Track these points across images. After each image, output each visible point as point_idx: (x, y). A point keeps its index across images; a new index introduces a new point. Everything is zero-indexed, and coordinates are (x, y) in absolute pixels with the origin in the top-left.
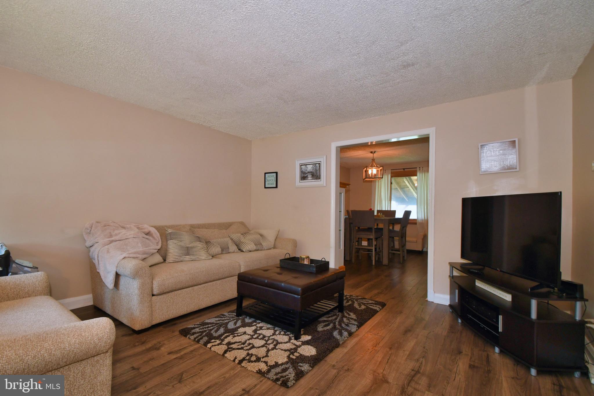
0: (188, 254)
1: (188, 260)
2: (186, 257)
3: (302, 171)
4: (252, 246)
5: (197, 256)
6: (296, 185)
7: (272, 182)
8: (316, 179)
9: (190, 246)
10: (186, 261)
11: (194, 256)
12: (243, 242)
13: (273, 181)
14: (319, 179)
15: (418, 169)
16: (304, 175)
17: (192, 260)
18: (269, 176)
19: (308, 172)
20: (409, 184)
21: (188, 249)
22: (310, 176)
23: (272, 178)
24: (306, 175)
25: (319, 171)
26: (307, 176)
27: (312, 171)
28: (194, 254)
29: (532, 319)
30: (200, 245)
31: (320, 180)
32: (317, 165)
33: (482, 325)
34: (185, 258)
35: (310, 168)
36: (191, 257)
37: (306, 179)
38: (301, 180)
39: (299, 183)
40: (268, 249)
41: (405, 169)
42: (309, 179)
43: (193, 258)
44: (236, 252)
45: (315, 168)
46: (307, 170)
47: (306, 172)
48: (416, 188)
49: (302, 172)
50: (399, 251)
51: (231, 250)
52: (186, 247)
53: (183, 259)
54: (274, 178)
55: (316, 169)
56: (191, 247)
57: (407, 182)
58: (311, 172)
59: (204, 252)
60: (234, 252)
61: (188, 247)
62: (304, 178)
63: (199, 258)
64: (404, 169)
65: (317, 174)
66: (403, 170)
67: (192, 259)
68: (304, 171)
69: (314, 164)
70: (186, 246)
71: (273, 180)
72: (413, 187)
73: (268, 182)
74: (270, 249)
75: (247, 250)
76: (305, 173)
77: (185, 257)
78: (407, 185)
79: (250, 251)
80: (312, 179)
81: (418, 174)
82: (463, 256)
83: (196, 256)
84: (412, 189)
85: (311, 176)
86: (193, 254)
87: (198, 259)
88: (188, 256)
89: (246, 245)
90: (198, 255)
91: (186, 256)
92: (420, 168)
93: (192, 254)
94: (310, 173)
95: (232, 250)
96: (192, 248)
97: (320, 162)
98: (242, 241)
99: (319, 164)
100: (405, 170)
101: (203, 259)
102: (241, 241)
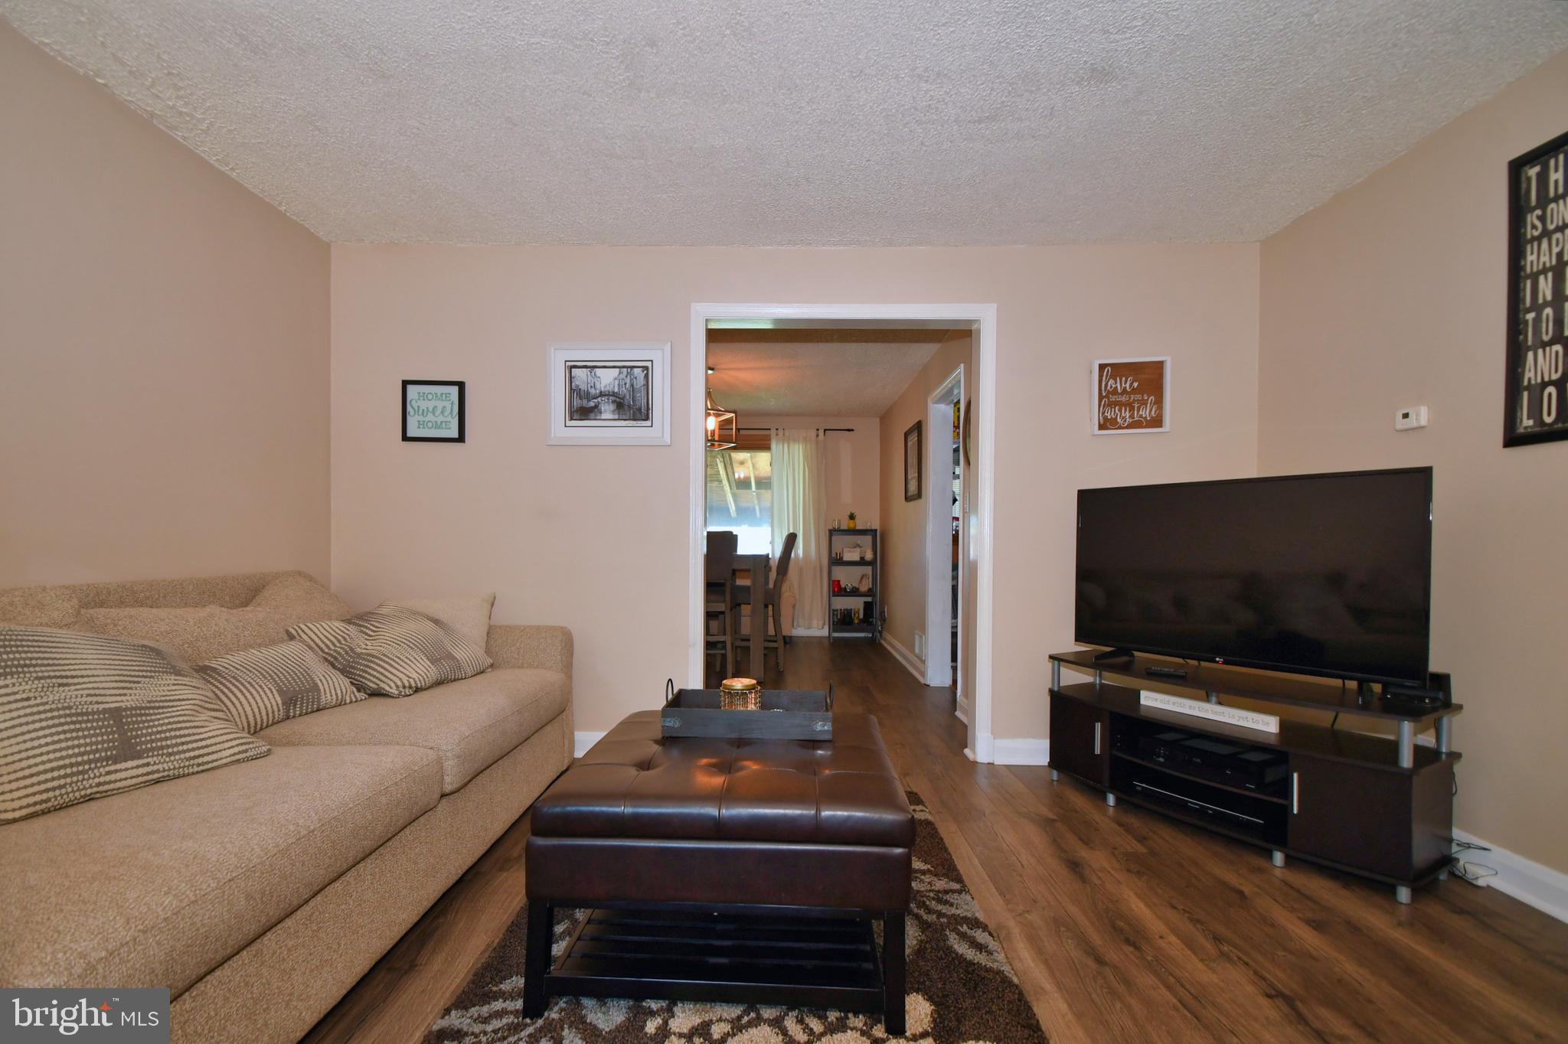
0: (128, 750)
1: (134, 781)
2: (116, 771)
3: (577, 386)
4: (420, 670)
5: (187, 755)
6: (553, 435)
7: (440, 419)
8: (634, 420)
9: (127, 702)
10: (120, 791)
11: (170, 755)
12: (368, 655)
13: (446, 414)
14: (647, 419)
15: (773, 432)
16: (585, 402)
17: (157, 781)
18: (423, 396)
19: (602, 394)
20: (724, 473)
21: (119, 723)
22: (607, 409)
23: (440, 404)
24: (592, 404)
25: (643, 393)
26: (596, 407)
27: (616, 390)
28: (168, 747)
29: (1403, 768)
30: (186, 693)
31: (648, 423)
32: (637, 371)
33: (1194, 803)
34: (113, 777)
35: (607, 379)
36: (148, 764)
37: (592, 415)
38: (571, 419)
39: (560, 428)
40: (475, 675)
41: (741, 431)
42: (604, 416)
43: (163, 765)
44: (348, 701)
45: (628, 381)
46: (598, 386)
47: (593, 391)
49: (574, 391)
50: (775, 641)
51: (327, 698)
52: (105, 711)
53: (99, 784)
54: (448, 405)
55: (632, 385)
56: (136, 708)
58: (614, 394)
59: (217, 724)
60: (340, 705)
61: (116, 714)
62: (582, 408)
63: (200, 760)
65: (638, 403)
67: (158, 771)
68: (583, 387)
69: (624, 367)
70: (101, 707)
71: (442, 412)
73: (421, 418)
74: (482, 672)
75: (404, 687)
76: (588, 396)
77: (112, 768)
79: (417, 690)
80: (616, 417)
81: (773, 446)
82: (1080, 636)
83: (179, 752)
84: (728, 485)
85: (612, 407)
86: (162, 748)
87: (196, 769)
88: (130, 764)
89: (392, 666)
90: (195, 745)
91: (115, 763)
92: (777, 429)
93: (153, 749)
94: (609, 395)
95: (334, 697)
96: (140, 710)
97: (649, 364)
98: (359, 650)
99: (646, 368)
101: (226, 765)
102: (355, 653)
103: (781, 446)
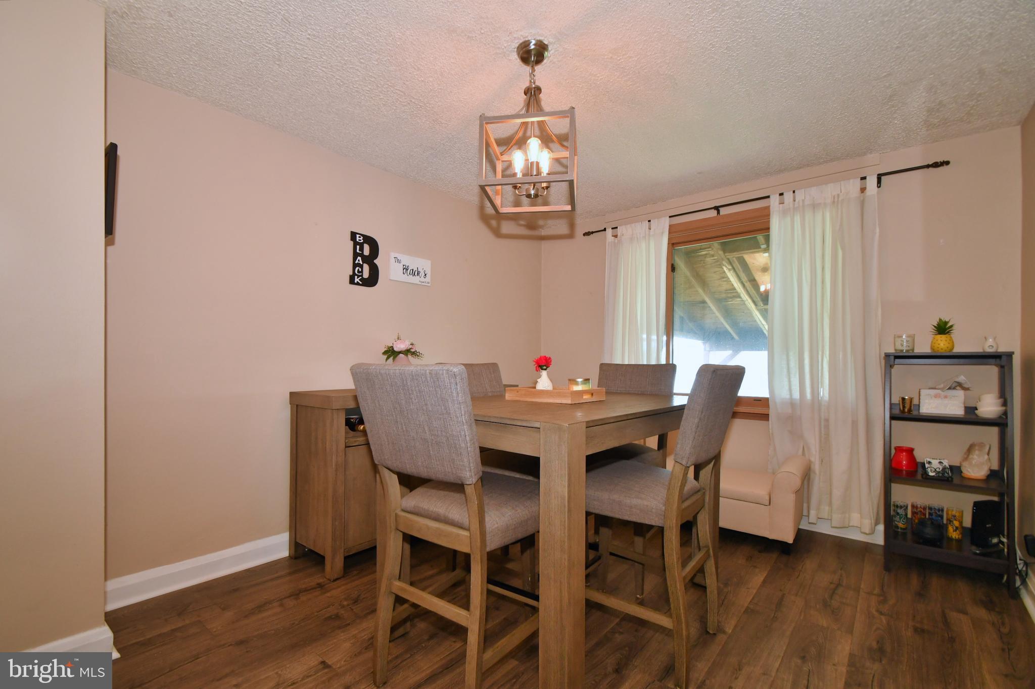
15: (774, 201)
20: (740, 285)
48: (765, 298)
57: (734, 274)
64: (717, 208)
66: (713, 213)
72: (753, 292)
78: (735, 289)
84: (750, 301)
92: (781, 194)
100: (723, 211)
103: (788, 219)
